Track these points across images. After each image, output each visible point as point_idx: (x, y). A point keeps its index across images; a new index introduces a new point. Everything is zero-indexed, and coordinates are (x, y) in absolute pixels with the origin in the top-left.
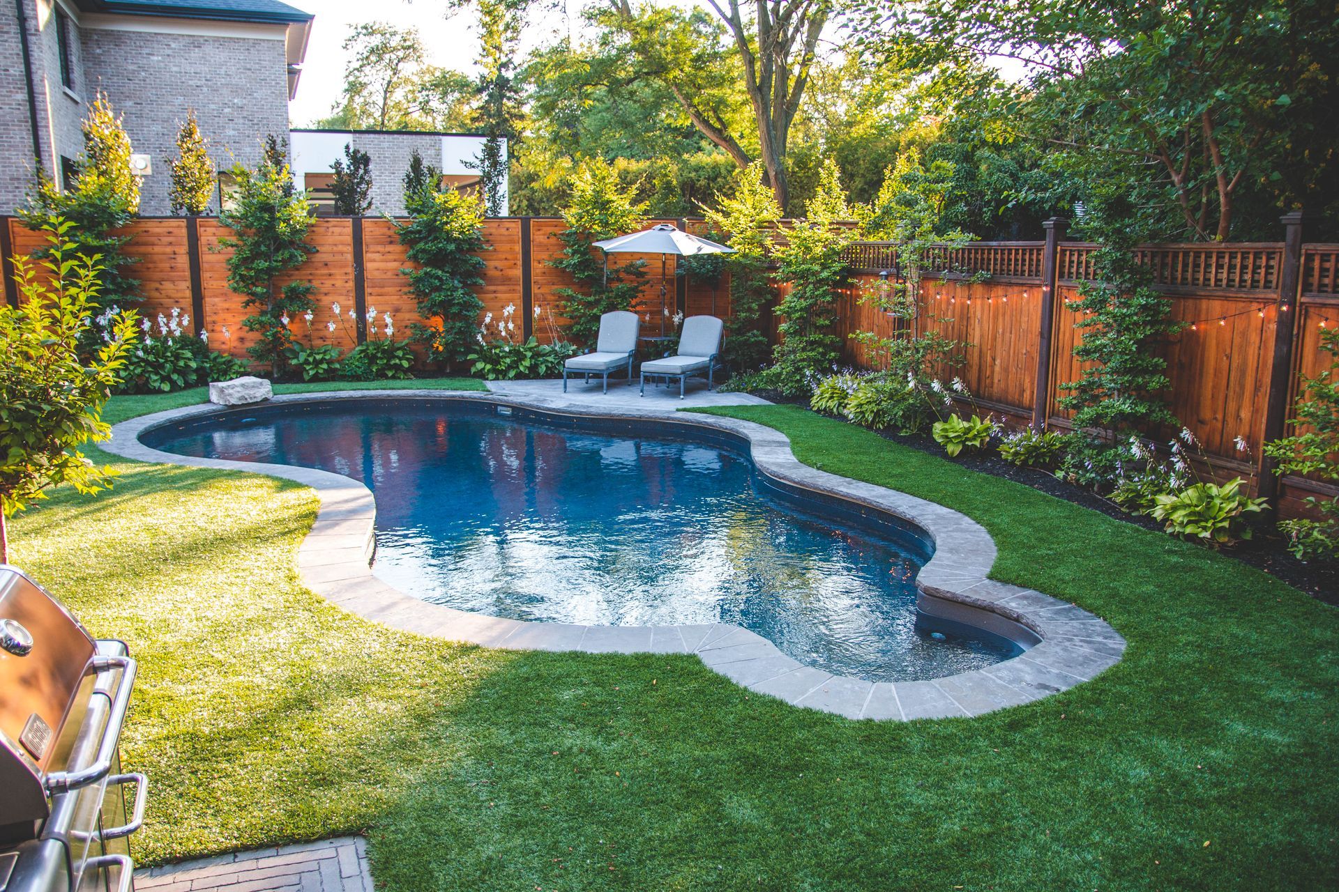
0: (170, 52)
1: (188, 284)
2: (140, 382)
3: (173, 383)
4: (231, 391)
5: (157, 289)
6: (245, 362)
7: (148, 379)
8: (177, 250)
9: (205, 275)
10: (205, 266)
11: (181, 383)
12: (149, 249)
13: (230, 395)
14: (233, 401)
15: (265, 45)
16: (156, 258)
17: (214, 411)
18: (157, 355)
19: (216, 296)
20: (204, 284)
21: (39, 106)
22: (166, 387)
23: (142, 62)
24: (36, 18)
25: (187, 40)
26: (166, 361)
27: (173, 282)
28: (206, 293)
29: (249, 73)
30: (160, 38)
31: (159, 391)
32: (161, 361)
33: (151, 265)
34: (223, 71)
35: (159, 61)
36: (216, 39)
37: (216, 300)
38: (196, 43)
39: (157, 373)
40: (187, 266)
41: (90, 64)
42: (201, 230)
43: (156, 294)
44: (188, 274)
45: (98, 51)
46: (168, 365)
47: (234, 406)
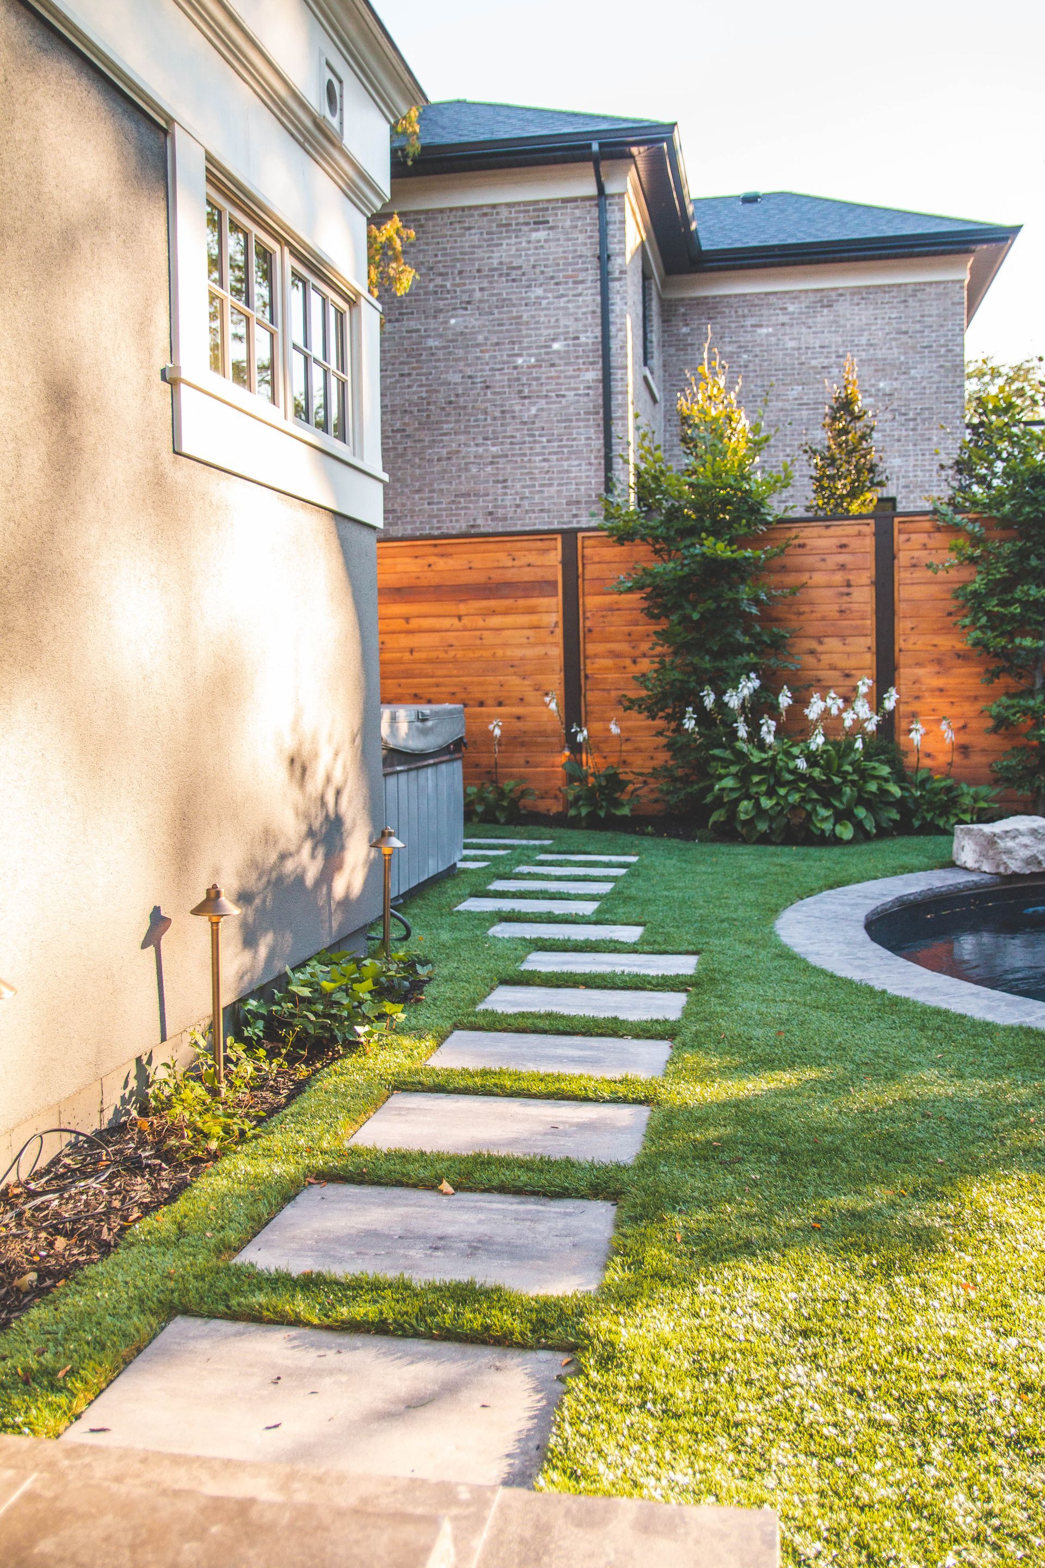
0: (784, 319)
1: (870, 641)
2: (796, 821)
3: (859, 826)
4: (1010, 844)
5: (812, 652)
6: (984, 790)
7: (809, 815)
8: (852, 577)
9: (902, 626)
10: (902, 608)
11: (870, 825)
12: (804, 577)
13: (1009, 852)
14: (1015, 866)
15: (932, 290)
16: (814, 594)
17: (976, 885)
18: (827, 769)
19: (919, 664)
20: (900, 643)
21: (616, 387)
22: (846, 832)
23: (744, 338)
24: (622, 242)
25: (812, 297)
26: (845, 782)
27: (843, 637)
28: (902, 659)
29: (904, 338)
30: (772, 299)
31: (836, 841)
32: (837, 780)
33: (805, 608)
34: (863, 341)
35: (768, 335)
36: (856, 291)
37: (920, 671)
38: (825, 300)
39: (827, 805)
40: (870, 608)
41: (672, 351)
42: (899, 539)
43: (810, 660)
44: (870, 623)
45: (685, 330)
46: (847, 790)
47: (1015, 876)
